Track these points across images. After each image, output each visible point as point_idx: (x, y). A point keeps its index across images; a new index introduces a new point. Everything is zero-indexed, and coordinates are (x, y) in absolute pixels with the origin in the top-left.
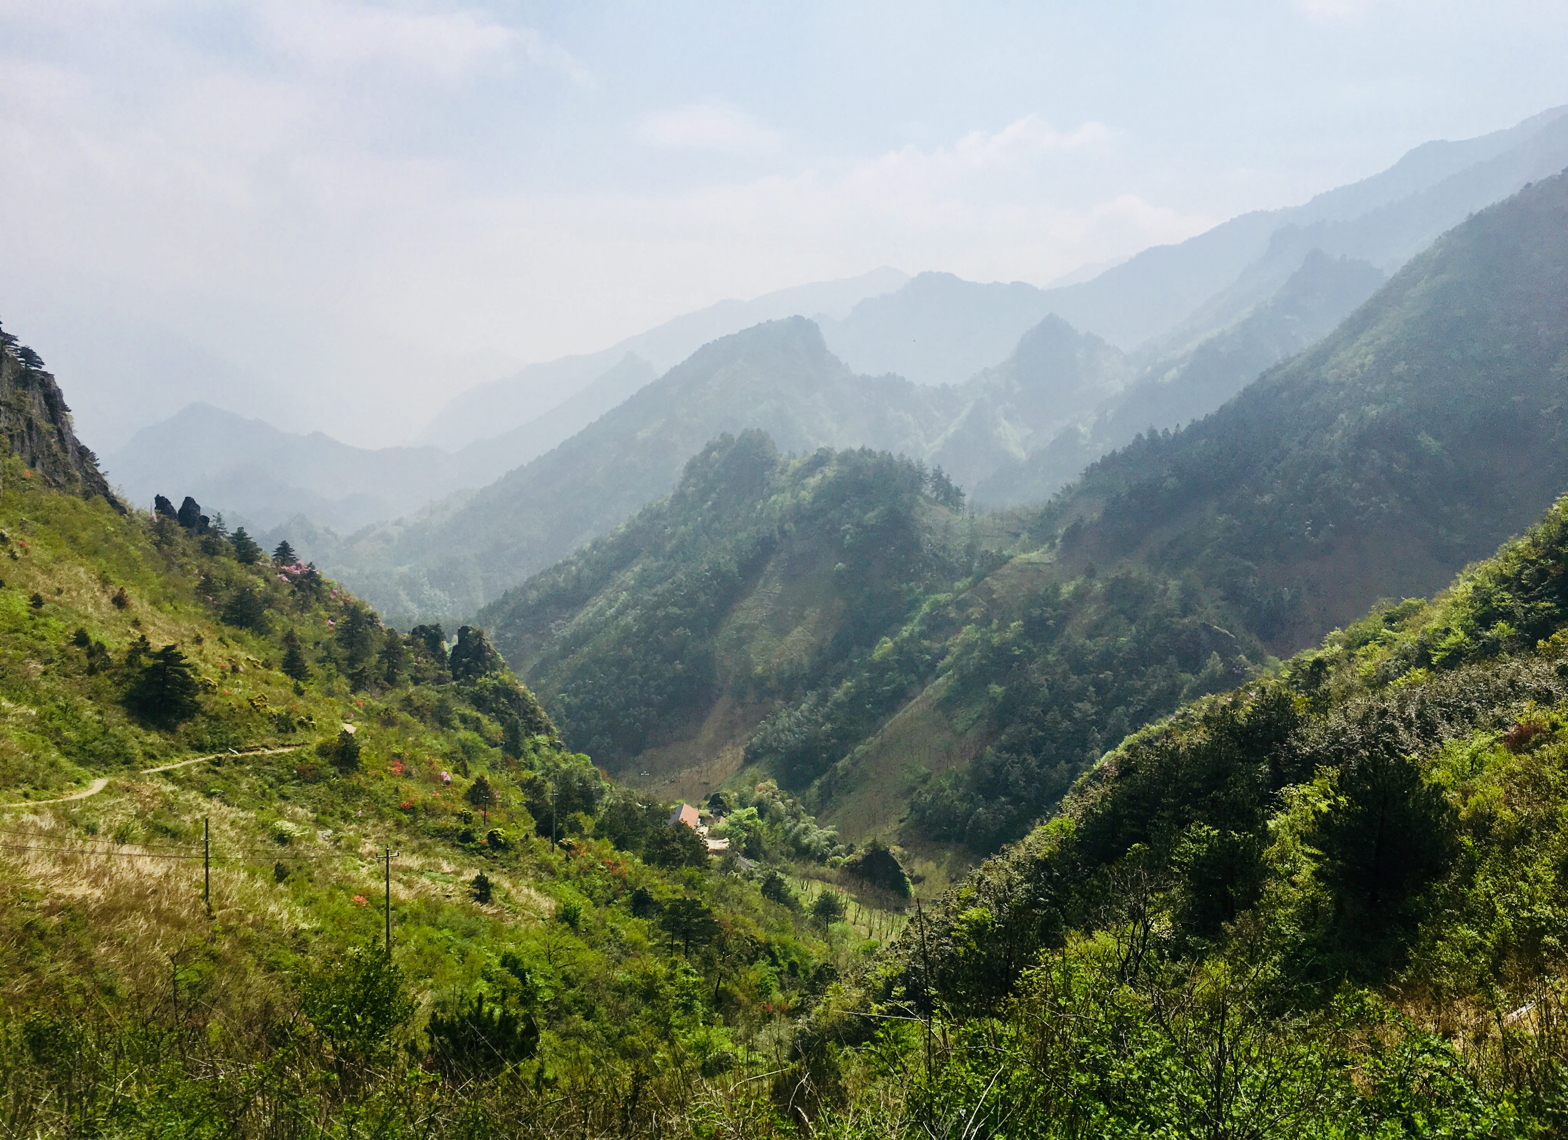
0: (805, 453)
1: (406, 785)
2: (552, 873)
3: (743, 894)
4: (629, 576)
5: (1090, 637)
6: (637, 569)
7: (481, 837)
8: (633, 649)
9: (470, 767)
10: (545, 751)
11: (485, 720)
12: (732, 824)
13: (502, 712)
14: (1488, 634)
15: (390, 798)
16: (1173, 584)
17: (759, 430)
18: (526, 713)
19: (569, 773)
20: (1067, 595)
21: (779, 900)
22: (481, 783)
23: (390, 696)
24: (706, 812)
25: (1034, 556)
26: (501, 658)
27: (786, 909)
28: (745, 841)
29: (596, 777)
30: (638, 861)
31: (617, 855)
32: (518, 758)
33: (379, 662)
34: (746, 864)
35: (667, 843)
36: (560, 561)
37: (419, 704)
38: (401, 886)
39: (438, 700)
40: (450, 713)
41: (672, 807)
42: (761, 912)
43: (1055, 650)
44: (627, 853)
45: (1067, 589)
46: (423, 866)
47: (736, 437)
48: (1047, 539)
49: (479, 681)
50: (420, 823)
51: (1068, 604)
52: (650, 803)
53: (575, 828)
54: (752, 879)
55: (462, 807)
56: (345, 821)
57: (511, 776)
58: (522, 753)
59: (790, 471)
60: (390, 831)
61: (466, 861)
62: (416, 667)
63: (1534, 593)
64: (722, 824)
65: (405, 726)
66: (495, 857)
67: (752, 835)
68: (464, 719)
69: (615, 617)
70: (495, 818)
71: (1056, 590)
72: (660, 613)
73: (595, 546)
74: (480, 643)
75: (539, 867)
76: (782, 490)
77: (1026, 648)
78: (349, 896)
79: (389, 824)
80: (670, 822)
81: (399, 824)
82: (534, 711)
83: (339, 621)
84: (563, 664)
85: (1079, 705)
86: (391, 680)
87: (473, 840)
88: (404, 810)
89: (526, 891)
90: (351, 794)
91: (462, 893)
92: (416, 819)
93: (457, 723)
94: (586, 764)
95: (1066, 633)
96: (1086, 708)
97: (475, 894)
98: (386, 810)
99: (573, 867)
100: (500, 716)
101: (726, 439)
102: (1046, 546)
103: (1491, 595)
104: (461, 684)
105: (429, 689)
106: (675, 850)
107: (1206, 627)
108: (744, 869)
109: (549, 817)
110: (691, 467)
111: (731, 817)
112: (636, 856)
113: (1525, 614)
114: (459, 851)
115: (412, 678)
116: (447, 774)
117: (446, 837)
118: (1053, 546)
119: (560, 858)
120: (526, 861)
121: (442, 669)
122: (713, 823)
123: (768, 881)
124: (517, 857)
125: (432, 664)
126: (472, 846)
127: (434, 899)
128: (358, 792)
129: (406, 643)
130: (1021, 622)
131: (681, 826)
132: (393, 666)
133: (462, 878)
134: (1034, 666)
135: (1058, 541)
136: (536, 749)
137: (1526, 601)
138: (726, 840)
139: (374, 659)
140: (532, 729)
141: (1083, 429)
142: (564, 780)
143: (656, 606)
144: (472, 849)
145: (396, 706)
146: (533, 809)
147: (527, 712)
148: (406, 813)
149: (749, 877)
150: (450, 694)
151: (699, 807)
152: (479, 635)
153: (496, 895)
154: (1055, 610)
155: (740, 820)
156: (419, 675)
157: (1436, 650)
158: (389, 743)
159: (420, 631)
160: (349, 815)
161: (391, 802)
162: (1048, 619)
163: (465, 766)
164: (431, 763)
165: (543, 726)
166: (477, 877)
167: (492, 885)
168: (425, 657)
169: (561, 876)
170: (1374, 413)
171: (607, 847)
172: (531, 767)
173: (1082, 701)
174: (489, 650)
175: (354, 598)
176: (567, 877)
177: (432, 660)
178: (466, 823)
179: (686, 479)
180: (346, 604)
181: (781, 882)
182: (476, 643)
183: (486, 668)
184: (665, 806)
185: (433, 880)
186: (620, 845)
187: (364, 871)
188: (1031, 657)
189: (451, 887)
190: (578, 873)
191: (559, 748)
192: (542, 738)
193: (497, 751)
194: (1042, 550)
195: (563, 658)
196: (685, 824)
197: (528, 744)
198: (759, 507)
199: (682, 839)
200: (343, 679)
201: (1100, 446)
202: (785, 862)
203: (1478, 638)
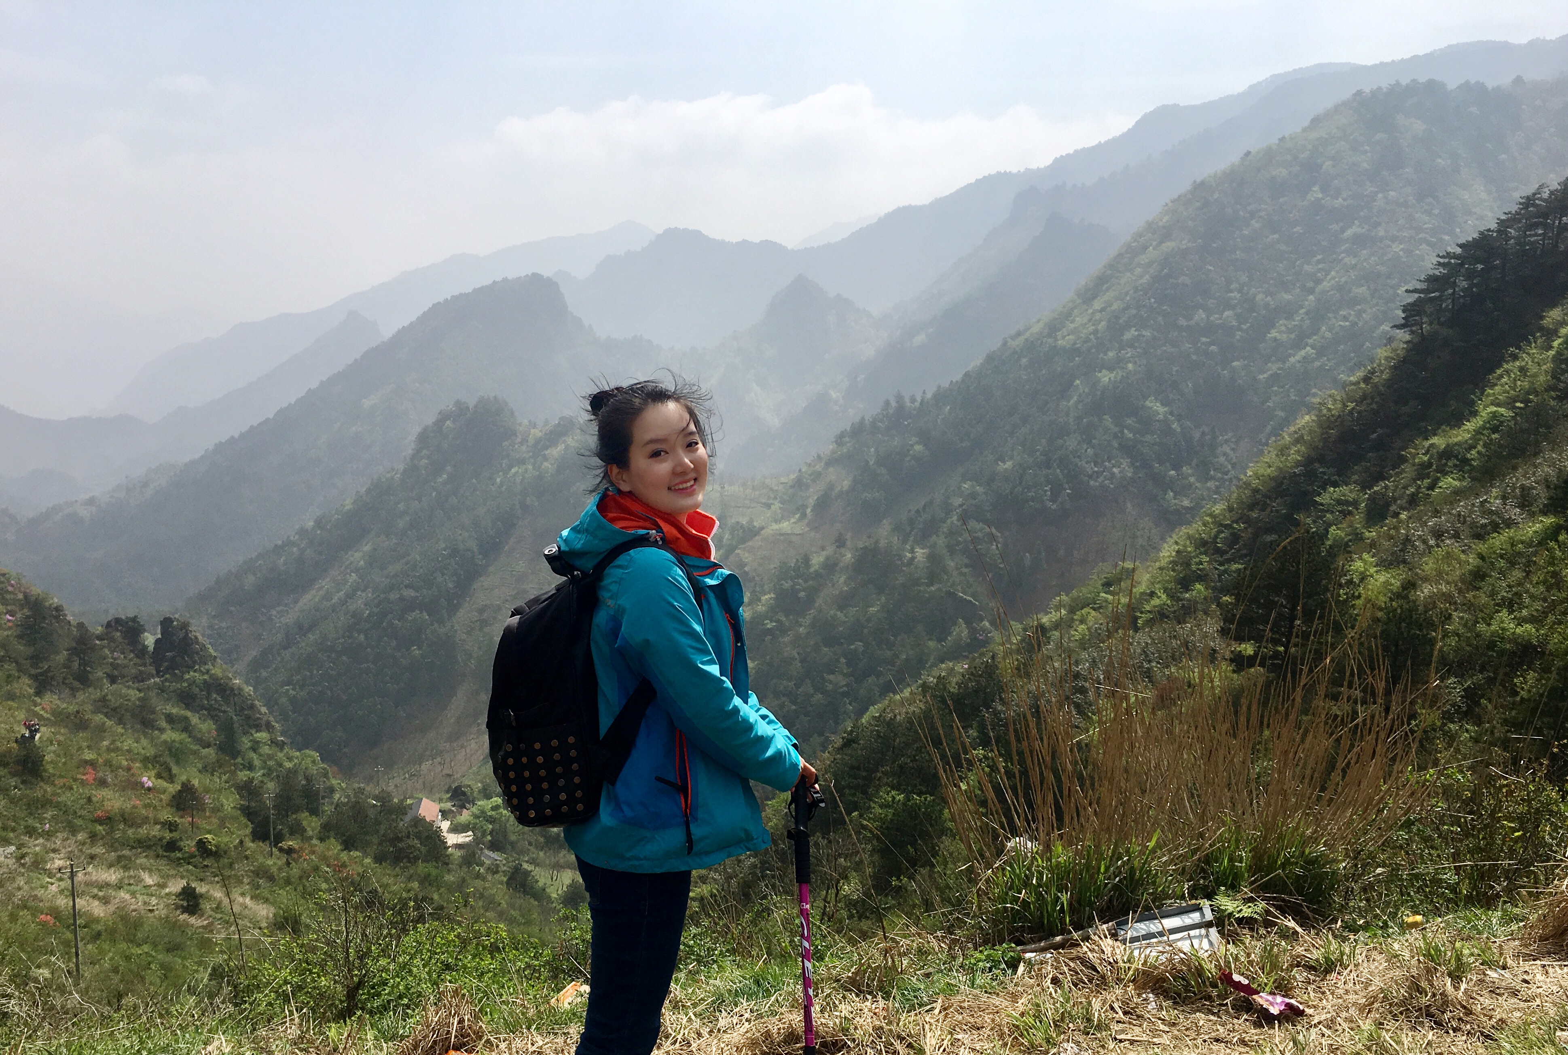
0: (546, 422)
1: (99, 794)
2: (271, 879)
3: (484, 888)
4: (357, 557)
5: (841, 608)
6: (367, 548)
7: (189, 845)
8: (366, 636)
9: (175, 770)
10: (266, 750)
11: (195, 719)
12: (476, 817)
13: (215, 709)
14: (1187, 595)
15: (82, 807)
16: (920, 553)
17: (495, 398)
18: (242, 709)
19: (293, 772)
20: (817, 567)
21: (525, 893)
22: (187, 788)
23: (81, 696)
24: (448, 805)
25: (785, 526)
26: (211, 650)
27: (532, 900)
28: (491, 833)
29: (326, 775)
30: (368, 861)
31: (344, 856)
32: (235, 759)
33: (69, 660)
34: (490, 857)
35: (400, 840)
36: (280, 543)
37: (117, 704)
38: (96, 903)
39: (139, 699)
40: (154, 712)
41: (409, 801)
42: (504, 905)
43: (807, 620)
44: (355, 854)
45: (817, 561)
46: (121, 880)
47: (471, 406)
48: (798, 509)
49: (187, 676)
50: (118, 835)
51: (818, 575)
52: (384, 798)
53: (297, 830)
54: (497, 872)
55: (166, 815)
56: (30, 837)
57: (224, 778)
58: (239, 752)
59: (531, 441)
60: (84, 844)
61: (172, 872)
62: (112, 664)
63: (1228, 556)
64: (465, 816)
65: (101, 729)
66: (207, 866)
67: (497, 826)
68: (170, 719)
69: (344, 603)
70: (203, 824)
71: (806, 560)
72: (394, 596)
73: (319, 524)
74: (187, 634)
75: (257, 873)
76: (522, 462)
77: (778, 621)
78: (33, 915)
79: (80, 837)
80: (408, 818)
81: (93, 836)
82: (252, 707)
83: (19, 615)
84: (287, 654)
85: (831, 677)
86: (83, 679)
87: (180, 850)
88: (99, 821)
89: (241, 899)
90: (35, 806)
91: (167, 906)
92: (112, 830)
93: (164, 724)
94: (314, 762)
95: (817, 605)
96: (838, 680)
97: (182, 906)
98: (79, 822)
99: (295, 871)
100: (212, 713)
101: (461, 408)
102: (797, 516)
103: (1191, 558)
104: (166, 680)
105: (129, 687)
106: (410, 847)
107: (952, 595)
108: (488, 862)
109: (267, 819)
110: (423, 438)
111: (474, 809)
112: (366, 855)
113: (1219, 576)
114: (164, 862)
115: (108, 675)
116: (148, 781)
117: (149, 847)
118: (804, 515)
119: (280, 863)
120: (241, 868)
121: (145, 665)
122: (455, 817)
123: (513, 873)
124: (231, 865)
125: (131, 660)
126: (179, 855)
127: (134, 913)
128: (46, 803)
129: (99, 638)
130: (773, 596)
131: (419, 821)
132: (84, 663)
133: (167, 890)
134: (786, 639)
135: (809, 511)
136: (255, 747)
137: (1221, 564)
138: (470, 833)
139: (62, 657)
140: (250, 727)
141: (834, 394)
142: (287, 780)
143: (391, 588)
144: (179, 859)
145: (88, 707)
146: (248, 812)
147: (246, 709)
148: (101, 824)
149: (494, 870)
150: (152, 694)
151: (441, 800)
152: (185, 626)
153: (207, 906)
154: (806, 581)
155: (483, 812)
156: (116, 673)
157: (1142, 613)
158: (80, 748)
159: (115, 624)
160: (34, 829)
161: (84, 813)
162: (799, 591)
163: (170, 770)
164: (129, 769)
165: (263, 722)
166: (184, 889)
167: (201, 896)
168: (123, 653)
169: (281, 882)
170: (1106, 379)
171: (334, 847)
172: (250, 767)
173: (833, 672)
174: (197, 643)
175: (36, 590)
176: (288, 882)
177: (132, 655)
178: (171, 831)
179: (418, 451)
180: (26, 597)
181: (527, 873)
182: (182, 634)
183: (195, 662)
184: (402, 801)
185: (133, 894)
186: (348, 845)
187: (54, 888)
188: (782, 630)
189: (154, 901)
190: (301, 878)
191: (281, 746)
192: (262, 736)
193: (210, 753)
194: (793, 520)
195: (286, 648)
196: (424, 819)
197: (245, 742)
198: (498, 480)
199: (418, 836)
200: (26, 680)
201: (851, 412)
202: (535, 853)
203: (1179, 599)
